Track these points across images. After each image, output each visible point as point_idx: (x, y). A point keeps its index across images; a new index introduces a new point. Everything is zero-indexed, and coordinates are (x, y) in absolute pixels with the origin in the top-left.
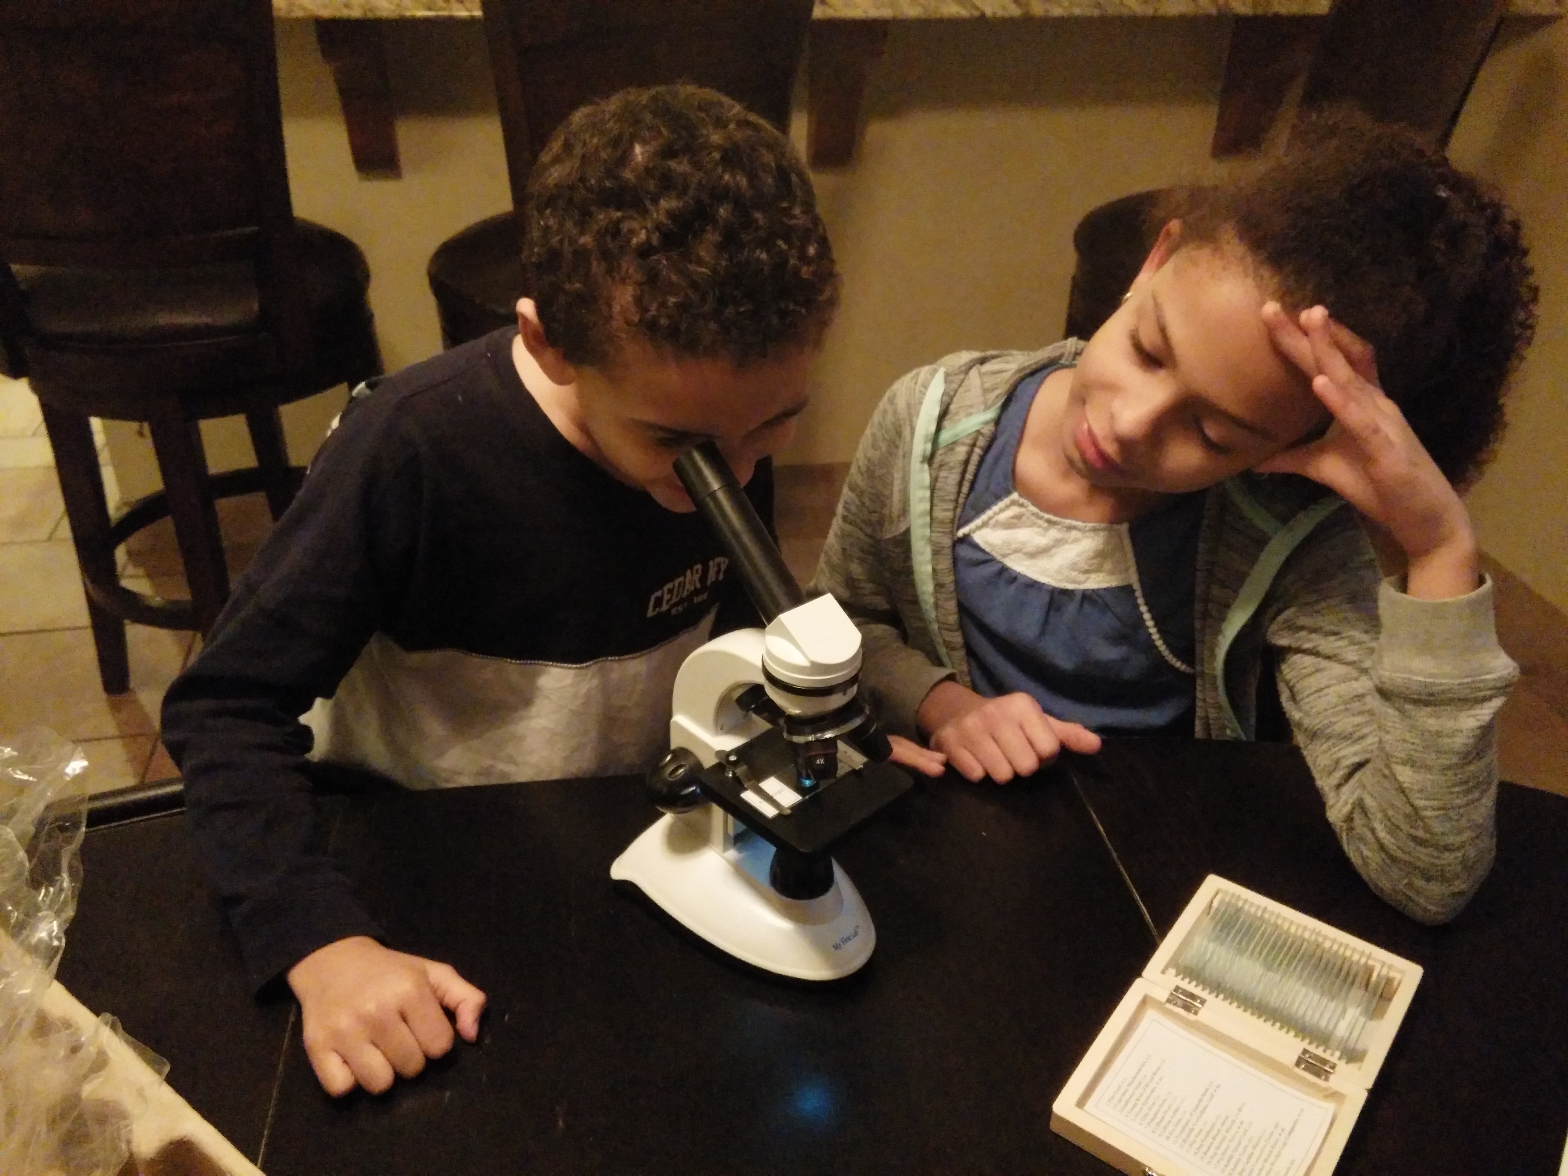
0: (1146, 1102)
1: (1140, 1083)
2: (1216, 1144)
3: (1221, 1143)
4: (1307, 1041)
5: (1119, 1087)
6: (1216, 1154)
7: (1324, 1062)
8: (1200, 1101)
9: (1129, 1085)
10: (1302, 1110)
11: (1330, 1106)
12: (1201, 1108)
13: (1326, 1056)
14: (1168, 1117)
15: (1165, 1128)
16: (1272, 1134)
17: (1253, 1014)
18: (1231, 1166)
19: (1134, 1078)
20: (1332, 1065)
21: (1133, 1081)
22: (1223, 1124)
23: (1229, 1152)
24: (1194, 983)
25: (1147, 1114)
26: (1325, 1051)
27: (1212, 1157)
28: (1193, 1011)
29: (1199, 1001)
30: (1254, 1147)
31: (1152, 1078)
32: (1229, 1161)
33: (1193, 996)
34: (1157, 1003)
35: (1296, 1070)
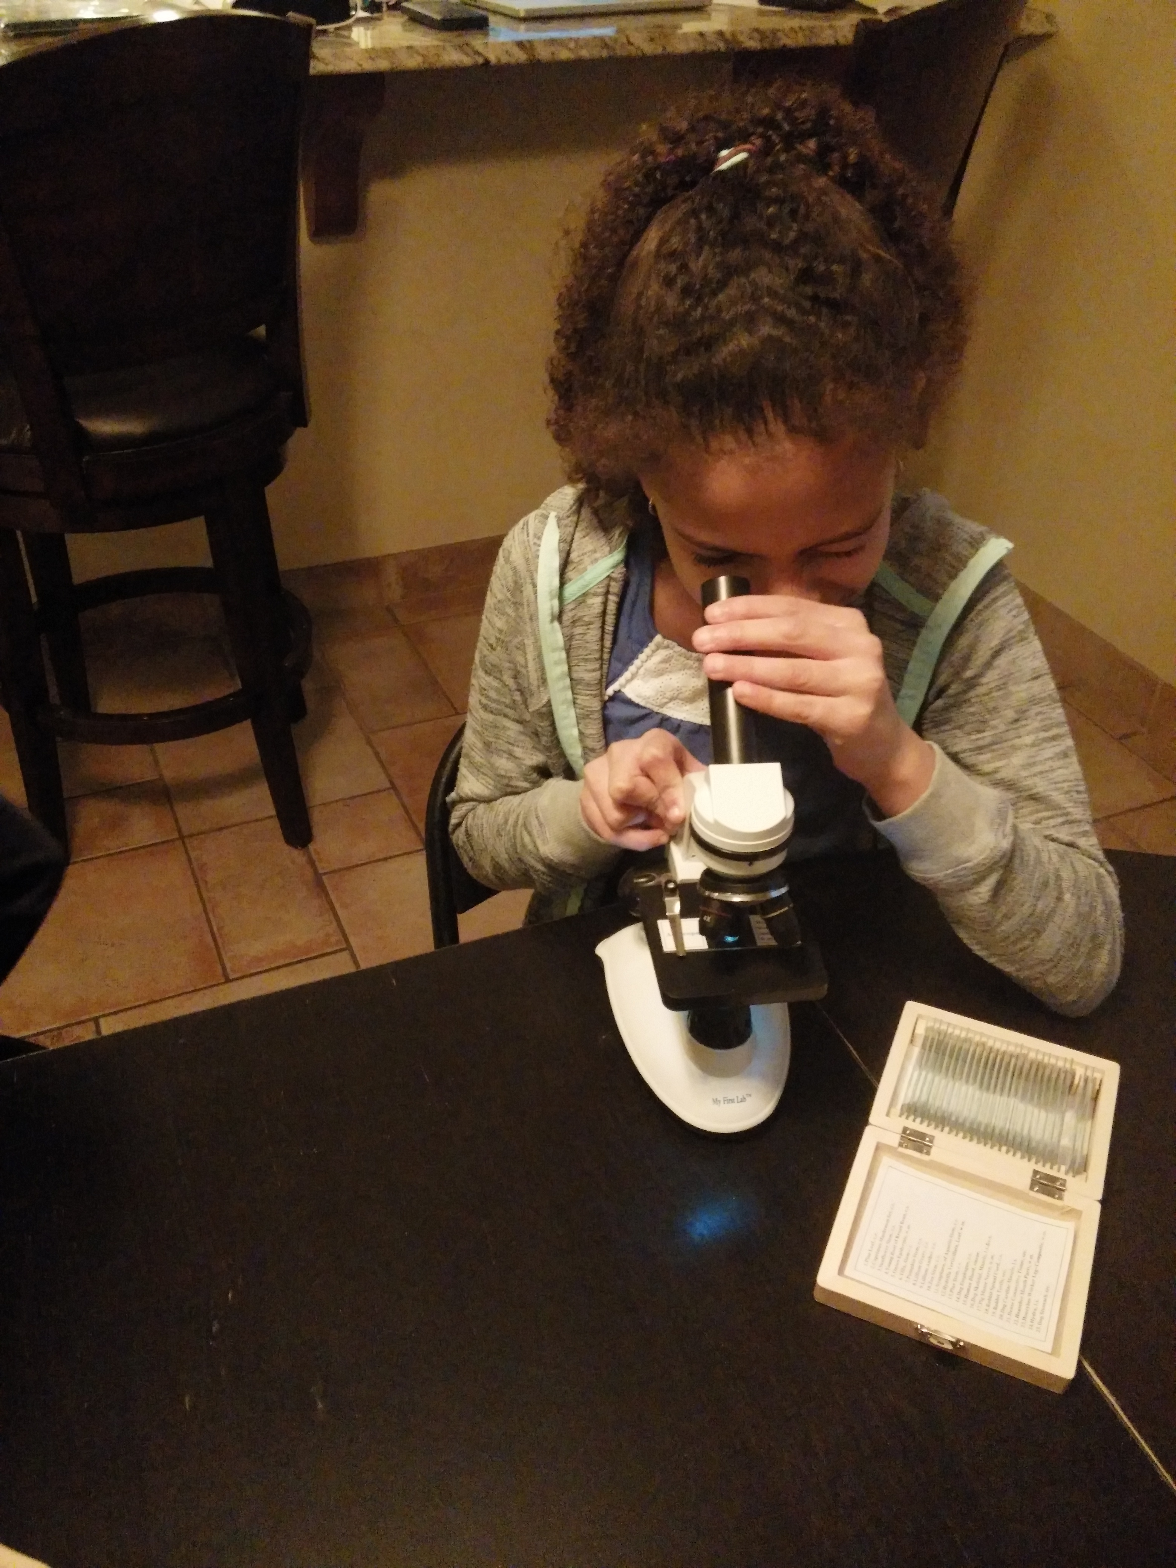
0: (901, 1254)
1: (891, 1236)
2: (974, 1285)
3: (978, 1283)
4: (1034, 1160)
5: (873, 1244)
6: (976, 1295)
7: (1054, 1179)
8: (950, 1242)
9: (881, 1239)
10: (1044, 1233)
11: (1070, 1225)
12: (952, 1249)
13: (1053, 1173)
14: (924, 1266)
15: (924, 1278)
16: (1022, 1263)
17: (979, 1142)
18: (993, 1304)
19: (884, 1232)
20: (1061, 1181)
21: (883, 1236)
22: (976, 1261)
23: (988, 1290)
24: (918, 1120)
25: (905, 1267)
26: (1051, 1168)
27: (973, 1299)
28: (925, 1151)
29: (927, 1139)
30: (1010, 1280)
31: (901, 1227)
32: (990, 1299)
33: (922, 1136)
34: (890, 1149)
35: (1032, 1194)
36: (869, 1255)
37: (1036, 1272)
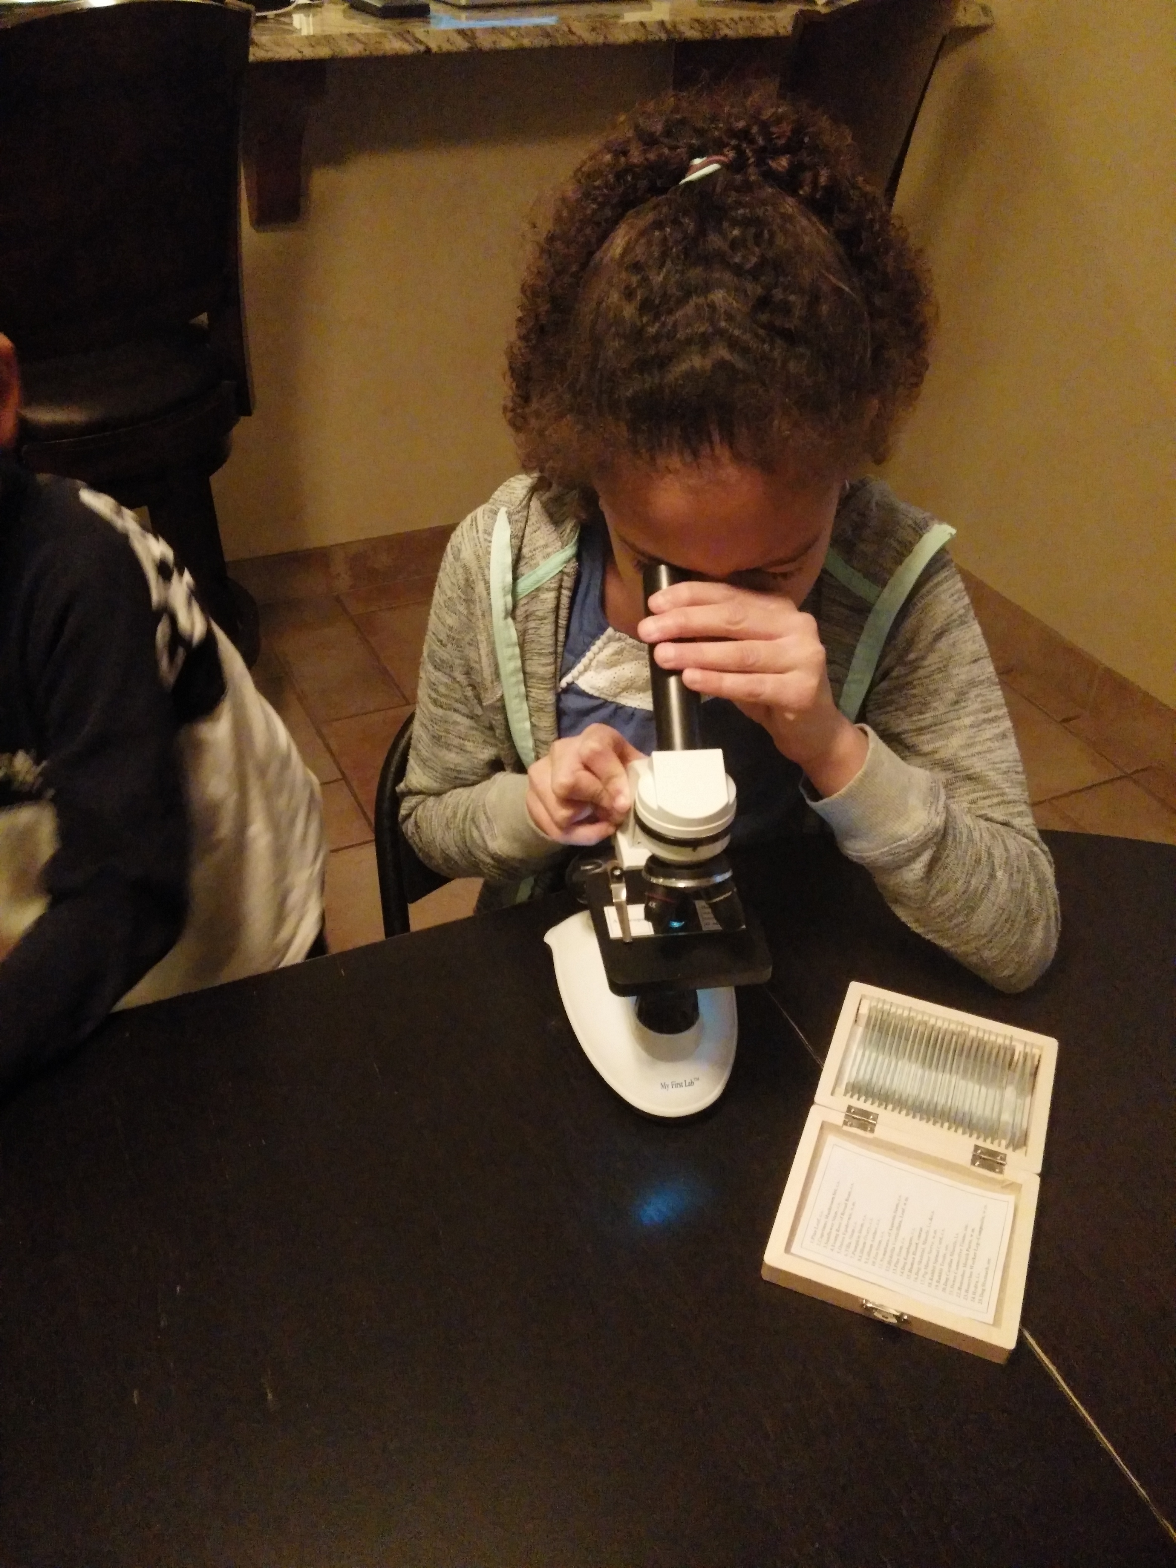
0: (846, 1231)
1: (836, 1213)
2: (917, 1258)
3: (922, 1256)
4: (975, 1136)
5: (819, 1221)
6: (919, 1269)
7: (994, 1154)
8: (894, 1218)
9: (827, 1217)
10: (985, 1207)
11: (1010, 1198)
12: (896, 1225)
13: (994, 1147)
14: (869, 1243)
15: (869, 1254)
16: (964, 1237)
17: (921, 1119)
18: (936, 1277)
19: (830, 1209)
20: (1001, 1156)
21: (829, 1214)
22: (919, 1236)
23: (931, 1264)
24: (863, 1099)
25: (850, 1243)
26: (992, 1143)
27: (917, 1274)
28: (869, 1129)
29: (872, 1117)
30: (952, 1254)
31: (846, 1205)
32: (933, 1273)
33: (866, 1114)
34: (836, 1129)
35: (973, 1168)
36: (815, 1233)
37: (978, 1244)
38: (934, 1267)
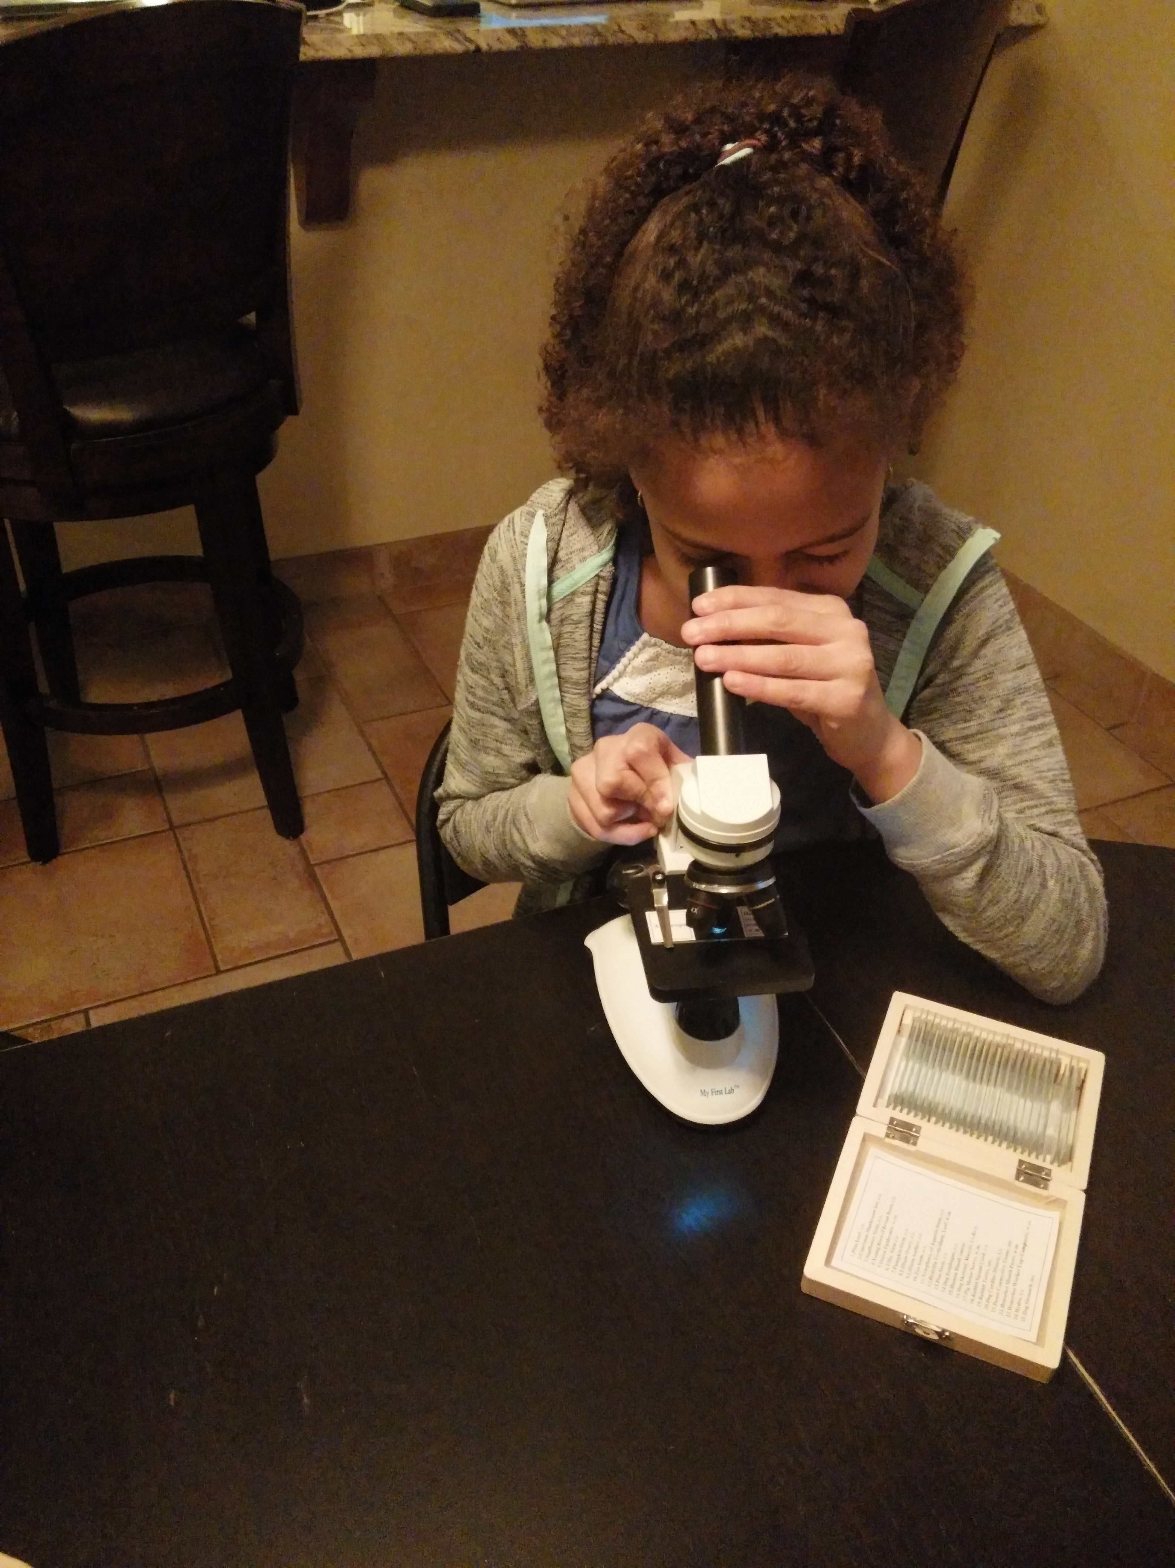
0: (887, 1245)
1: (877, 1227)
2: (960, 1275)
3: (964, 1272)
4: (1019, 1150)
5: (859, 1234)
6: (961, 1285)
7: (1039, 1169)
8: (936, 1232)
9: (868, 1230)
10: (1029, 1223)
11: (1055, 1215)
12: (938, 1239)
13: (1039, 1162)
14: (910, 1257)
15: (910, 1269)
16: (1007, 1253)
17: (965, 1132)
18: (978, 1294)
19: (871, 1222)
20: (1046, 1171)
21: (870, 1227)
22: (962, 1252)
23: (974, 1281)
24: (905, 1110)
25: (891, 1257)
26: (1037, 1157)
27: (959, 1290)
28: (912, 1141)
29: (914, 1129)
30: (995, 1270)
31: (888, 1217)
32: (975, 1289)
33: (909, 1126)
34: (878, 1141)
35: (1017, 1183)
36: (856, 1246)
37: (1022, 1261)
38: (977, 1283)
